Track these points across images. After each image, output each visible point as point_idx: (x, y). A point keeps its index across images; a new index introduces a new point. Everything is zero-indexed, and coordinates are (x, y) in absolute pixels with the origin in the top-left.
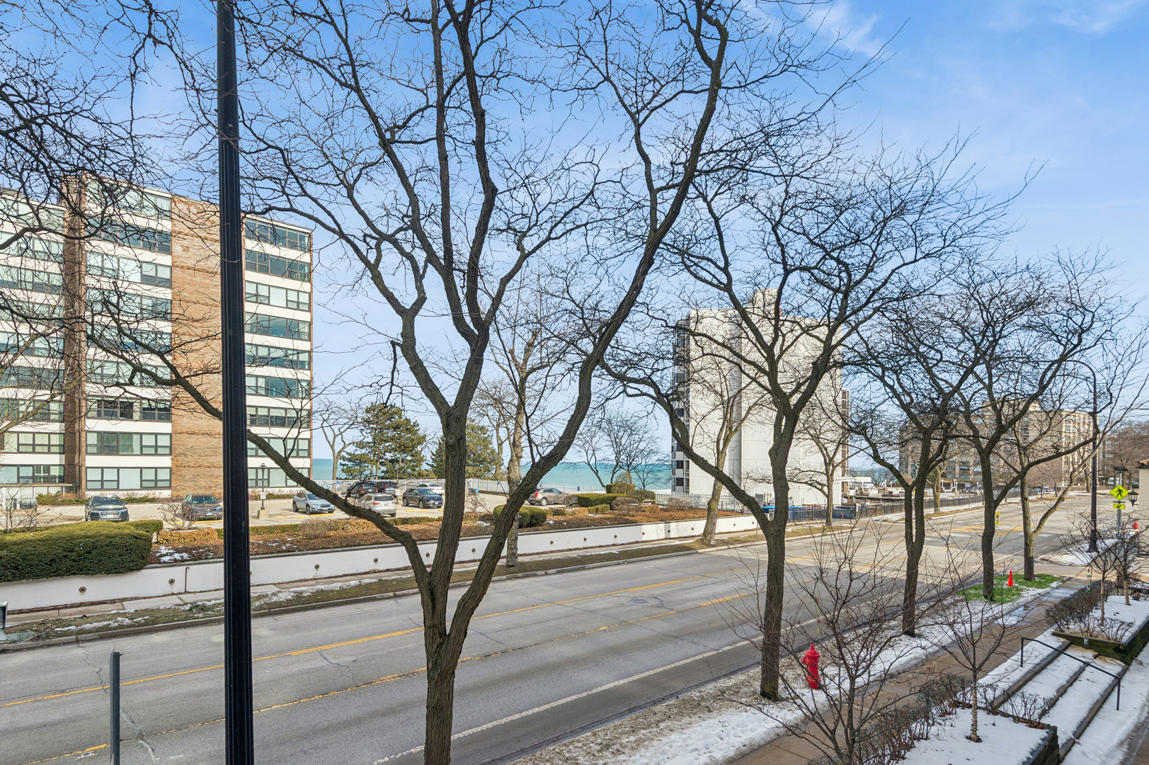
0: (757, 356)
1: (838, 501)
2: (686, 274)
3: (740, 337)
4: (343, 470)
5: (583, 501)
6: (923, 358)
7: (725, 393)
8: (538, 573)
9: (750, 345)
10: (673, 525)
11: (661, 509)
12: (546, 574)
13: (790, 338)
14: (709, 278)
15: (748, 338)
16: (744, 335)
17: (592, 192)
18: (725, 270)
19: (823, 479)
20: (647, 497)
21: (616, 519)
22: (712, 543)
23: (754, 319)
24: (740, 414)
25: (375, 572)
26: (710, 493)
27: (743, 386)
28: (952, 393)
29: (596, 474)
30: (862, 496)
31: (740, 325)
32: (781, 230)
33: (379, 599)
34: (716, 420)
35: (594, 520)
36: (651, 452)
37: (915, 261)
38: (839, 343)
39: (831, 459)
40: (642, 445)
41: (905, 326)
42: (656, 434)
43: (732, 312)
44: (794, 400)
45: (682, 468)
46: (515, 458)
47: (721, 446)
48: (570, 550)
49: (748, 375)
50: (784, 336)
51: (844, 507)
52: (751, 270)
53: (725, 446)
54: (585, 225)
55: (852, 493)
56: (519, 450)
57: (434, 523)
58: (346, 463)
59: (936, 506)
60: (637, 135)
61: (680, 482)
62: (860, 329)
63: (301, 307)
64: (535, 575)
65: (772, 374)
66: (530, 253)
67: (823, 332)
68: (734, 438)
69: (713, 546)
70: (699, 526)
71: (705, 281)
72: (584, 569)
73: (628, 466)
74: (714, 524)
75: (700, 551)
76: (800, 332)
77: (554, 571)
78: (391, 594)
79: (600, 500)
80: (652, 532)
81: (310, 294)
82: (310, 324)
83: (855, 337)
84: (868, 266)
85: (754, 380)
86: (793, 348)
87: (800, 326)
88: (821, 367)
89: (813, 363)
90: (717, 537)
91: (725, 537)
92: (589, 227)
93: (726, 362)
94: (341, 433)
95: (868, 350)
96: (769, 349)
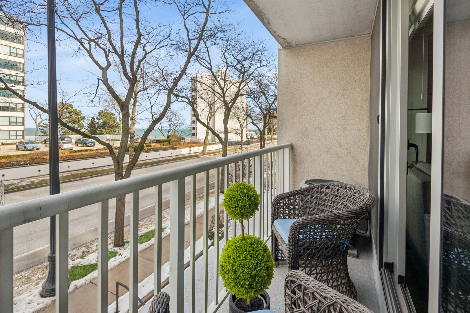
0: (219, 91)
1: (245, 139)
2: (197, 63)
3: (214, 85)
4: (41, 132)
5: (158, 142)
6: (264, 94)
7: (210, 102)
8: (142, 167)
9: (217, 87)
10: (192, 149)
11: (188, 144)
12: (145, 167)
13: (229, 86)
14: (205, 65)
15: (217, 85)
16: (215, 84)
17: (169, 36)
18: (210, 64)
19: (240, 132)
20: (182, 139)
21: (171, 147)
22: (205, 154)
23: (219, 79)
24: (215, 110)
25: (68, 171)
26: (205, 137)
27: (215, 100)
28: (272, 104)
29: (162, 132)
30: (252, 138)
31: (214, 81)
32: (226, 54)
33: (73, 181)
34: (207, 112)
35: (163, 148)
36: (183, 124)
37: (260, 67)
38: (242, 89)
39: (242, 125)
40: (179, 122)
41: (260, 85)
42: (185, 118)
43: (212, 77)
44: (230, 105)
45: (195, 129)
46: (132, 124)
47: (208, 121)
48: (154, 159)
49: (217, 97)
50: (227, 85)
51: (246, 141)
52: (218, 64)
53: (209, 121)
54: (167, 46)
55: (249, 137)
56: (134, 121)
57: (95, 151)
58: (43, 128)
59: (272, 140)
60: (185, 22)
61: (194, 135)
62: (249, 84)
63: (18, 56)
64: (141, 168)
65: (224, 97)
66: (149, 53)
67: (237, 85)
68: (212, 118)
69: (206, 155)
70: (201, 149)
71: (204, 66)
72: (160, 165)
73: (174, 129)
74: (206, 147)
75: (201, 156)
76: (232, 84)
77: (149, 166)
78: (79, 179)
79: (164, 141)
80: (185, 151)
81: (24, 50)
82: (24, 64)
83: (246, 87)
84: (250, 66)
85: (219, 98)
86: (230, 89)
87: (232, 83)
88: (237, 95)
89: (235, 94)
90: (207, 152)
91: (210, 152)
92: (168, 46)
93: (210, 92)
94: (40, 115)
95: (251, 91)
96: (222, 89)
